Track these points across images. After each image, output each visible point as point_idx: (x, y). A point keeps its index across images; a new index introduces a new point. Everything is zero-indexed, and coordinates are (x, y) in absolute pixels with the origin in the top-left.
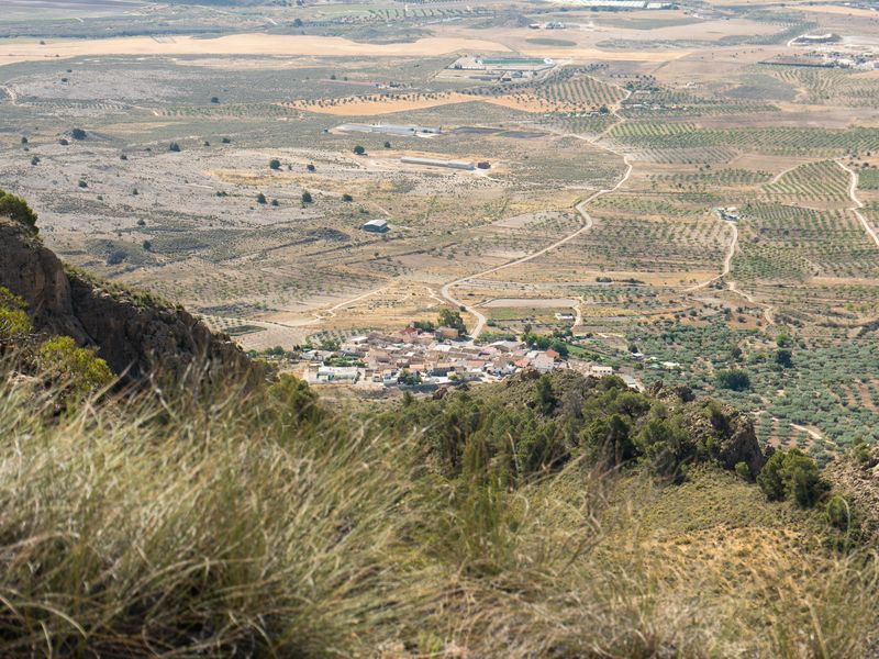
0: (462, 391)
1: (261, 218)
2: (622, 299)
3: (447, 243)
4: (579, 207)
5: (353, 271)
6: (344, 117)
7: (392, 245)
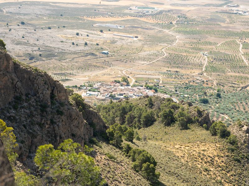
0: (126, 100)
1: (73, 49)
2: (174, 76)
3: (125, 58)
4: (163, 50)
5: (98, 65)
6: (98, 22)
7: (109, 58)
